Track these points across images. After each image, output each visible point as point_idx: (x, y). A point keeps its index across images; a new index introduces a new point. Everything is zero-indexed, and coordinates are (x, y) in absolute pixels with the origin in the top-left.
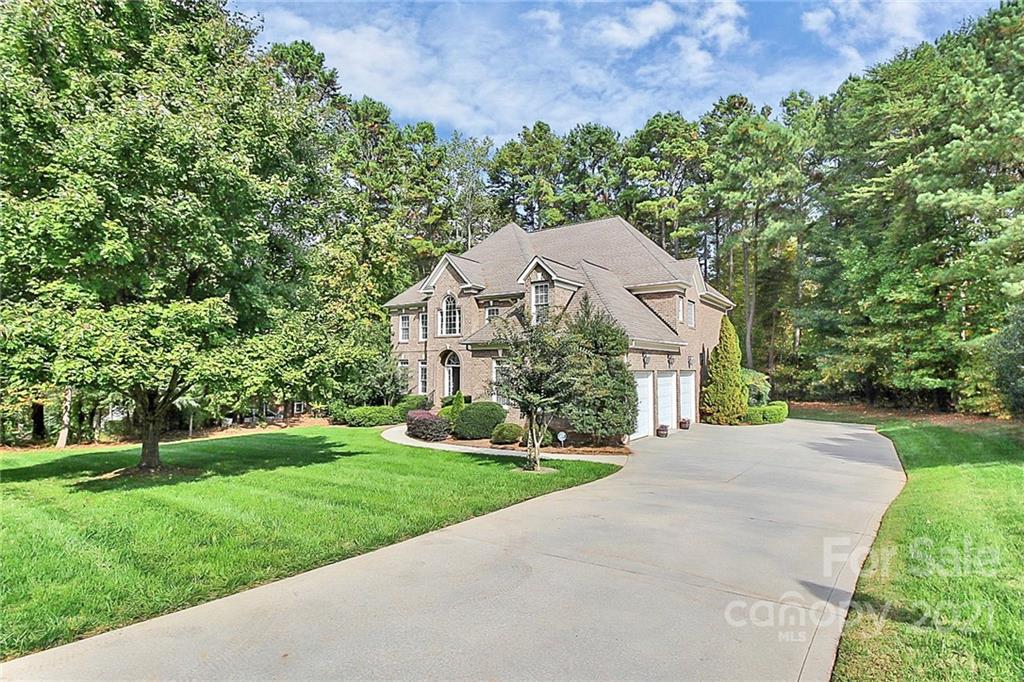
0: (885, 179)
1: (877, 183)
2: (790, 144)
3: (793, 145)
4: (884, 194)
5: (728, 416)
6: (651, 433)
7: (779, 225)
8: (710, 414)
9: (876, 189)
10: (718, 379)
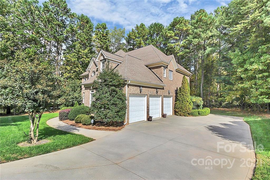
0: (247, 21)
1: (243, 22)
2: (215, 21)
3: (216, 22)
4: (247, 27)
5: (184, 113)
6: (146, 119)
7: (210, 49)
8: (178, 112)
9: (243, 25)
10: (180, 99)
